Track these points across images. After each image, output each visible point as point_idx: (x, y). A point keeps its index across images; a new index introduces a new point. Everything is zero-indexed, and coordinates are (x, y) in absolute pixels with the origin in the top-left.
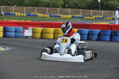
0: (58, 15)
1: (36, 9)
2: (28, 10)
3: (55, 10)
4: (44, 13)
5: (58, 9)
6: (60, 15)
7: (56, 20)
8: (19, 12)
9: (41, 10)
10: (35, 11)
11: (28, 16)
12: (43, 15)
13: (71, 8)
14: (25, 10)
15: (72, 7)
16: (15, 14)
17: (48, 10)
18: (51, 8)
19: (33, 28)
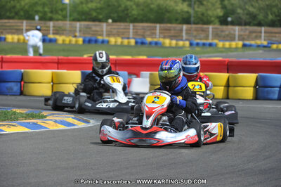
0: (210, 41)
1: (158, 28)
2: (139, 31)
3: (203, 30)
4: (177, 37)
5: (211, 27)
6: (216, 41)
7: (204, 53)
8: (119, 35)
9: (169, 30)
10: (155, 34)
11: (139, 45)
12: (174, 42)
13: (239, 24)
14: (131, 31)
15: (243, 23)
16: (108, 42)
17: (186, 30)
18: (194, 26)
19: (151, 74)
